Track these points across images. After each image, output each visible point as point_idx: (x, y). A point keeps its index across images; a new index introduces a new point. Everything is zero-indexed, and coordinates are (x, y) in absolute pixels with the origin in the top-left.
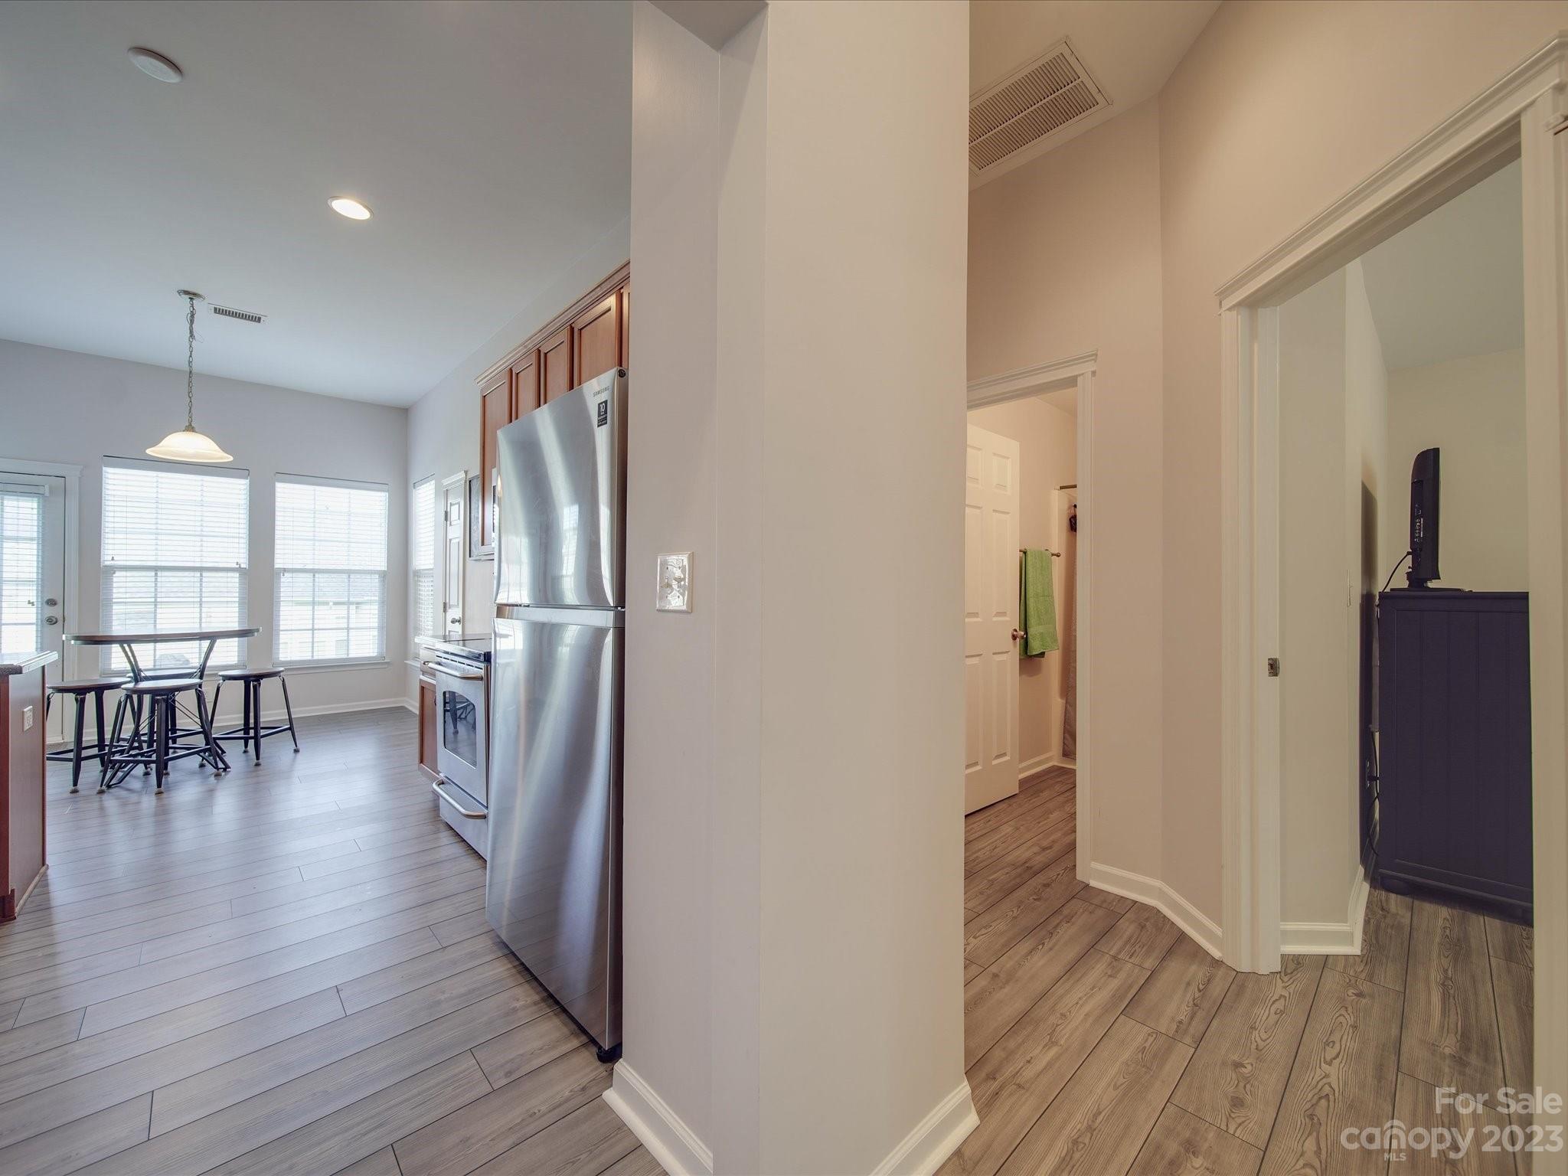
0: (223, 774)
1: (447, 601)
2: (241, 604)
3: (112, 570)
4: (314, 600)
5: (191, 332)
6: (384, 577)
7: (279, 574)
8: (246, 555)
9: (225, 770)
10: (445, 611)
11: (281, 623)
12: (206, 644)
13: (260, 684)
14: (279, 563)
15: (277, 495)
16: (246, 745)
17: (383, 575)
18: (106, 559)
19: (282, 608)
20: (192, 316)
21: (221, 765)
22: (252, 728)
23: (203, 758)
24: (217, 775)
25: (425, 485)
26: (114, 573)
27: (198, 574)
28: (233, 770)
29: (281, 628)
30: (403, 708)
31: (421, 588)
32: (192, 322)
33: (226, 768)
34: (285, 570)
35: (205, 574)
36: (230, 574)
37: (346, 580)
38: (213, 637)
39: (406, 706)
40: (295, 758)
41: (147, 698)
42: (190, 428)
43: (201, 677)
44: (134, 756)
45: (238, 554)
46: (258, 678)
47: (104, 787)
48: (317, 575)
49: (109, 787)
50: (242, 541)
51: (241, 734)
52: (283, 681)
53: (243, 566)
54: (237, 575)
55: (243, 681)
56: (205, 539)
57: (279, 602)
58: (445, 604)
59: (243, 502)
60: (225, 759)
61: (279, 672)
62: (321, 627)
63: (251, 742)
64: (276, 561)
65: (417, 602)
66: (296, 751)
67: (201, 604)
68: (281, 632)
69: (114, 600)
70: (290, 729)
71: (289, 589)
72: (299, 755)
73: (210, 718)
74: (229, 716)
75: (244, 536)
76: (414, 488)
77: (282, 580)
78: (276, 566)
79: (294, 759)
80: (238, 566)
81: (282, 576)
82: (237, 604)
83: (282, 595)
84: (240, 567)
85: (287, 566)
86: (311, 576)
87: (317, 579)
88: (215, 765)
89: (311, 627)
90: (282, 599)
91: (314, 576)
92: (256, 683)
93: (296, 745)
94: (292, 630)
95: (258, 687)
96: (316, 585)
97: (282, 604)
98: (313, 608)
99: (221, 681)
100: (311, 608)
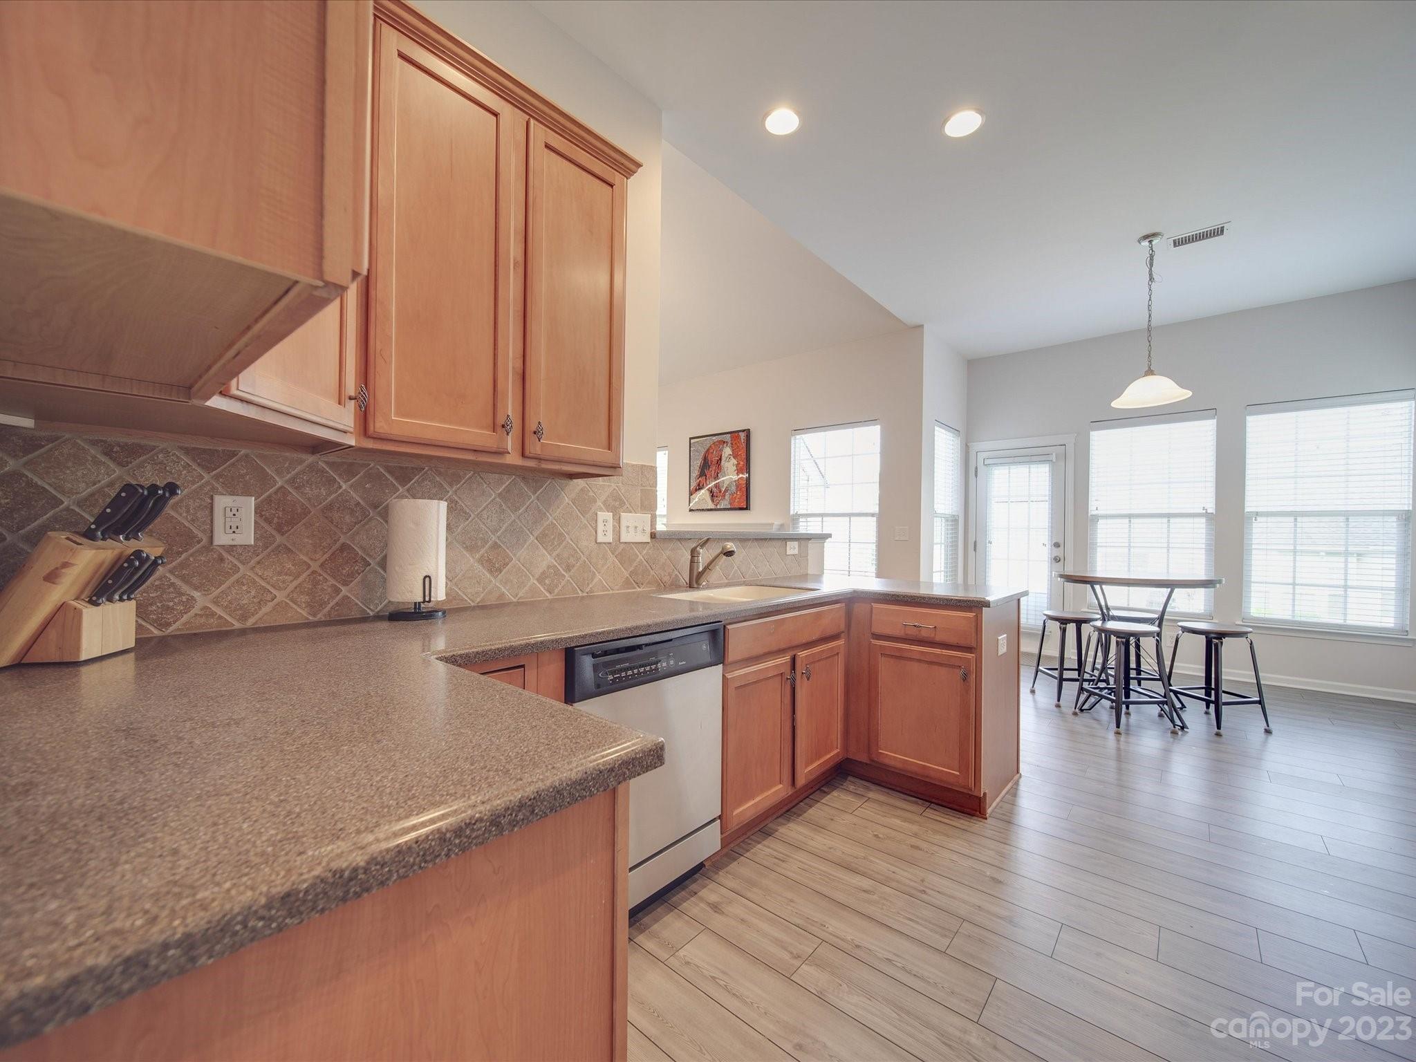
0: (1180, 733)
2: (1208, 551)
3: (1096, 518)
4: (1295, 549)
5: (1151, 275)
6: (1407, 518)
7: (1250, 518)
8: (1213, 500)
9: (1183, 728)
11: (1253, 573)
12: (1166, 591)
13: (1222, 643)
14: (1250, 506)
15: (1248, 430)
16: (1208, 707)
17: (1405, 516)
18: (1092, 510)
19: (1254, 557)
20: (1152, 257)
21: (1178, 722)
22: (1213, 689)
23: (1162, 710)
24: (1174, 733)
26: (1098, 521)
27: (1165, 520)
28: (1192, 732)
29: (1253, 579)
32: (1151, 265)
33: (1184, 726)
34: (1257, 514)
35: (1172, 520)
36: (1197, 520)
37: (1343, 525)
38: (1171, 585)
41: (1113, 639)
42: (1150, 372)
43: (1160, 626)
44: (1101, 689)
45: (1206, 500)
46: (1221, 635)
47: (1077, 710)
48: (1299, 519)
49: (1082, 710)
50: (1208, 484)
51: (1201, 694)
52: (1251, 644)
53: (1210, 511)
54: (1203, 520)
55: (1204, 636)
56: (1172, 483)
57: (1250, 551)
59: (1209, 444)
60: (1184, 716)
61: (1246, 633)
62: (1304, 581)
63: (1212, 706)
64: (1247, 504)
66: (1268, 732)
67: (1168, 550)
68: (1252, 584)
69: (1098, 544)
70: (1260, 702)
71: (1259, 533)
72: (1271, 739)
73: (1168, 670)
74: (1190, 668)
75: (1211, 480)
77: (1254, 525)
78: (1247, 510)
79: (1265, 742)
80: (1204, 511)
81: (1254, 521)
82: (1203, 551)
83: (1253, 542)
84: (1206, 512)
85: (1260, 510)
86: (1292, 519)
87: (1299, 525)
88: (1172, 721)
89: (1291, 581)
90: (1253, 547)
91: (1296, 519)
92: (1217, 641)
93: (1268, 726)
94: (1266, 583)
95: (1219, 645)
96: (1299, 530)
97: (1254, 552)
98: (1295, 558)
99: (1181, 632)
100: (1292, 558)
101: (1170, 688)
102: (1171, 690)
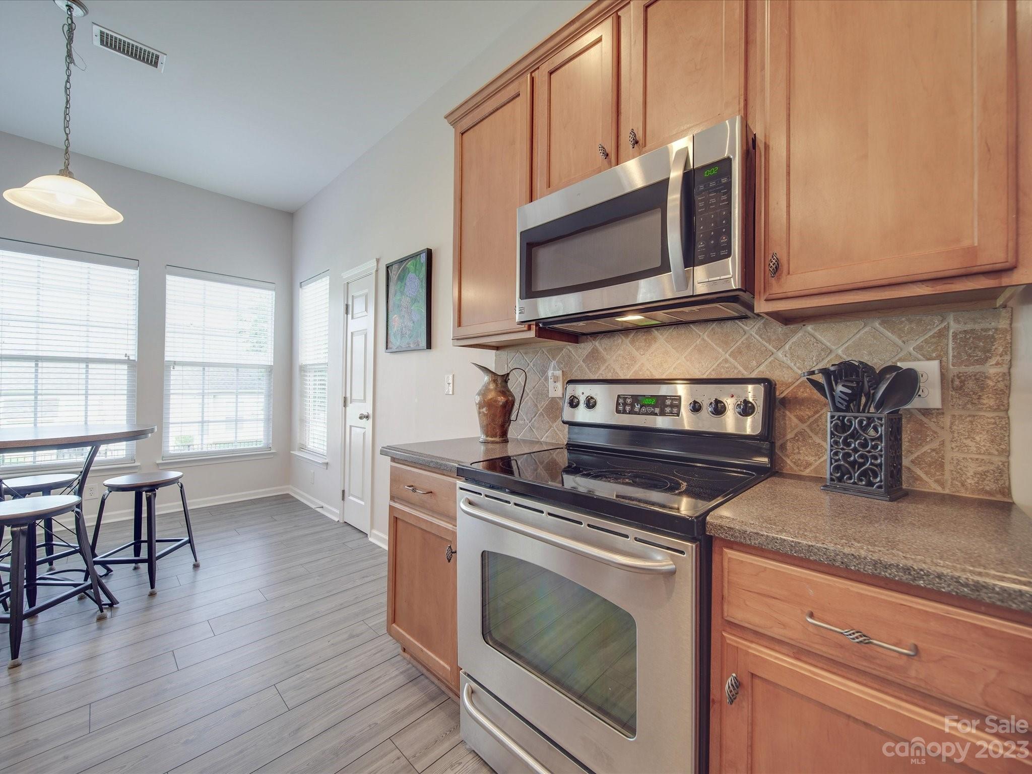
0: (108, 613)
1: (348, 395)
2: (130, 396)
4: (203, 393)
6: (270, 372)
7: (169, 367)
8: (135, 347)
9: (111, 608)
10: (345, 405)
11: (171, 415)
13: (155, 495)
14: (169, 356)
15: (168, 287)
16: (139, 567)
17: (270, 370)
19: (172, 401)
20: (71, 30)
21: (105, 600)
22: (144, 543)
24: (101, 616)
25: (312, 284)
27: (83, 365)
28: (121, 608)
29: (171, 420)
30: (287, 496)
31: (308, 382)
32: (70, 39)
33: (113, 603)
34: (175, 363)
35: (91, 366)
36: (118, 366)
37: (235, 374)
38: (94, 442)
39: (293, 494)
40: (195, 576)
42: (66, 172)
43: (80, 493)
45: (128, 346)
46: (153, 488)
48: (206, 369)
50: (131, 332)
51: (130, 554)
52: (182, 488)
53: (132, 358)
54: (125, 367)
55: (133, 491)
56: (91, 329)
57: (169, 395)
58: (345, 399)
59: (132, 292)
60: (112, 589)
61: (177, 478)
62: (211, 419)
63: (144, 565)
64: (166, 354)
65: (303, 395)
66: (196, 566)
68: (171, 425)
70: (189, 542)
71: (176, 379)
73: (90, 542)
75: (133, 327)
76: (301, 287)
77: (172, 373)
78: (167, 359)
79: (194, 579)
80: (127, 358)
81: (172, 369)
82: (125, 397)
83: (171, 388)
84: (129, 359)
85: (177, 359)
86: (201, 368)
87: (207, 373)
88: (98, 601)
89: (200, 419)
90: (172, 391)
91: (204, 369)
92: (150, 494)
93: (196, 561)
94: (182, 423)
95: (152, 496)
96: (206, 378)
97: (172, 397)
98: (203, 400)
99: (107, 492)
100: (201, 401)
101: (94, 559)
102: (96, 563)
